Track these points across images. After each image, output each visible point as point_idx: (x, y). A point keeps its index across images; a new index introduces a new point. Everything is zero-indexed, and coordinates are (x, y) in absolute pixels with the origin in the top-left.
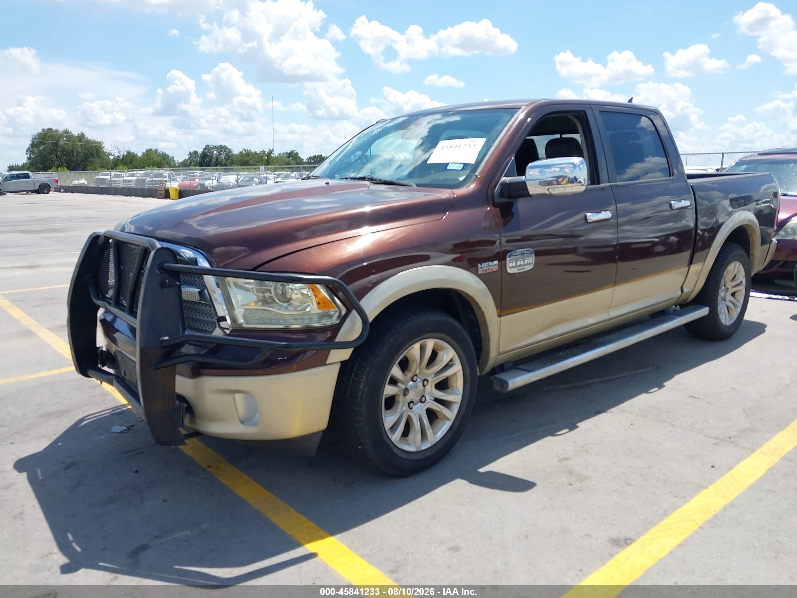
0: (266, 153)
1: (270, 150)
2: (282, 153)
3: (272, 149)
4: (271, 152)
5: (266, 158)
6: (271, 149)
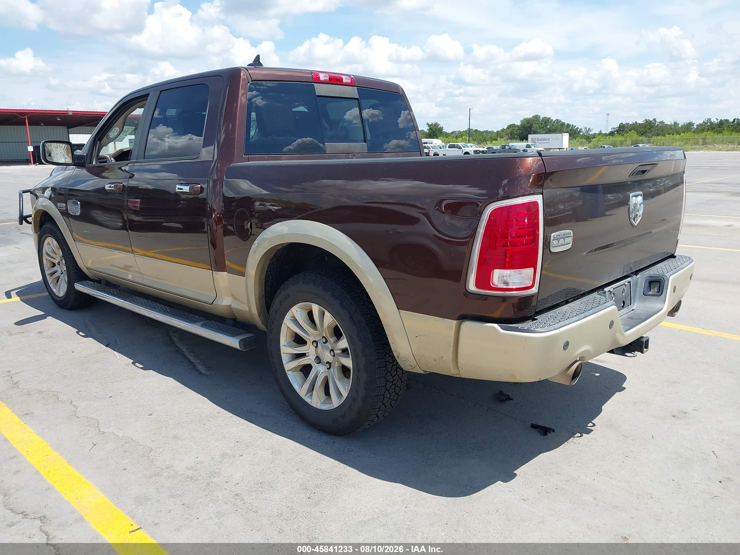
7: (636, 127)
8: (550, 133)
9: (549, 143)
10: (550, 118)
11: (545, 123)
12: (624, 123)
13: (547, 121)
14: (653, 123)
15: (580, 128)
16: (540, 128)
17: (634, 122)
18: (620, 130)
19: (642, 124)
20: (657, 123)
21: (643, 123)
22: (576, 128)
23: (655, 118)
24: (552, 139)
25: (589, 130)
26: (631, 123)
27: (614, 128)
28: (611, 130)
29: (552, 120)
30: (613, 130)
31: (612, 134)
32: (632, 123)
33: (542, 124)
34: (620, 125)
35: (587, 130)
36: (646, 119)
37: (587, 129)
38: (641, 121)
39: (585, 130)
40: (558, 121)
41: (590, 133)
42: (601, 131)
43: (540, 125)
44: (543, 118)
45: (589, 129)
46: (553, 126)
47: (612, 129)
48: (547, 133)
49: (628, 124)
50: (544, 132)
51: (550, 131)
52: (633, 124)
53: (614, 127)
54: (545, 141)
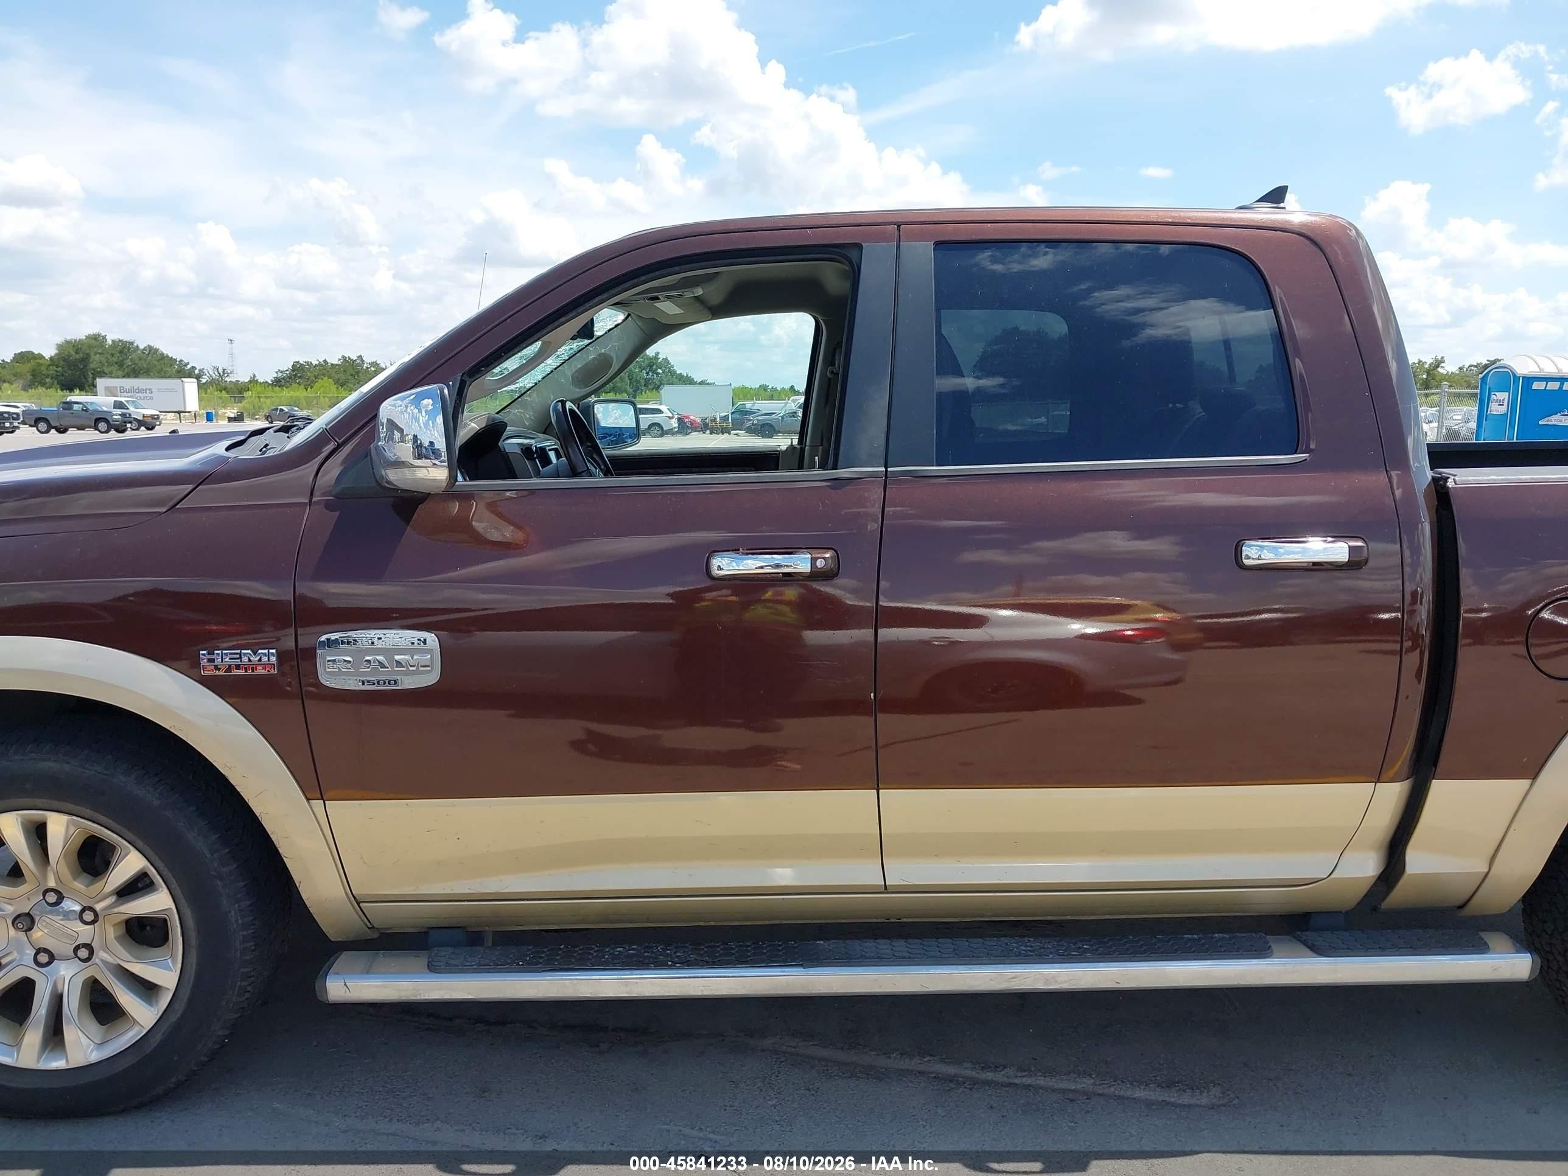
0: (1426, 366)
1: (1436, 360)
2: (1467, 366)
3: (1443, 358)
4: (1438, 363)
5: (1425, 376)
6: (1439, 357)
7: (328, 371)
8: (136, 377)
9: (151, 398)
10: (132, 343)
11: (121, 352)
12: (302, 362)
13: (124, 349)
14: (359, 365)
15: (198, 368)
16: (110, 364)
17: (321, 360)
18: (295, 375)
19: (337, 365)
20: (365, 365)
21: (339, 363)
22: (189, 367)
23: (360, 356)
24: (159, 390)
25: (224, 373)
26: (315, 362)
27: (282, 372)
28: (275, 375)
29: (137, 346)
30: (280, 375)
31: (278, 382)
32: (317, 363)
33: (112, 355)
34: (293, 366)
35: (219, 373)
36: (343, 356)
37: (221, 371)
38: (334, 360)
39: (216, 373)
40: (152, 351)
41: (228, 379)
42: (254, 376)
43: (110, 357)
44: (113, 341)
45: (224, 370)
46: (140, 359)
47: (277, 372)
48: (127, 376)
49: (309, 364)
50: (120, 373)
51: (135, 373)
52: (320, 365)
53: (282, 369)
54: (140, 395)
